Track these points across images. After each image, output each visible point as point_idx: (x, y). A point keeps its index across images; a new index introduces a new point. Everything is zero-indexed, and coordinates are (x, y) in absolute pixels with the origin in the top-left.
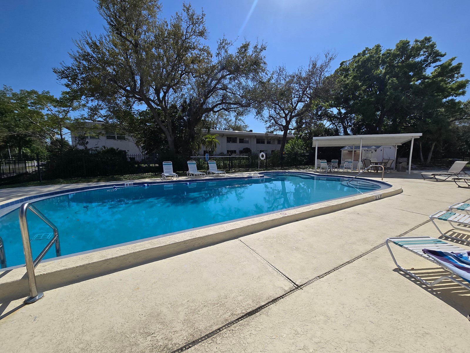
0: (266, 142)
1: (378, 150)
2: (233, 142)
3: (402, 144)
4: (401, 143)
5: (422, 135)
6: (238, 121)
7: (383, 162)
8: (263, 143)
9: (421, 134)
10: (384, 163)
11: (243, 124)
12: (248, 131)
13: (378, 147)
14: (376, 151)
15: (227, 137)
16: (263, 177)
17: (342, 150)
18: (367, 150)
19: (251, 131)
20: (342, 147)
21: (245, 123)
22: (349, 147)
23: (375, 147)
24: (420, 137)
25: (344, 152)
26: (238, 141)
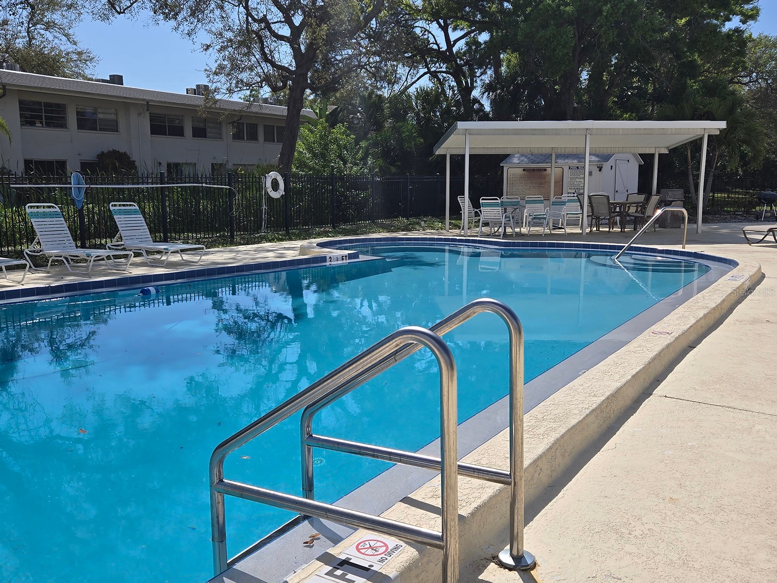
0: (188, 131)
1: (606, 166)
2: (48, 125)
3: (670, 151)
4: (667, 148)
5: (725, 127)
6: (42, 32)
7: (630, 200)
8: (178, 132)
9: (723, 125)
10: (635, 205)
11: (65, 46)
12: (103, 81)
13: (606, 158)
14: (600, 170)
15: (21, 102)
16: (355, 256)
17: (505, 165)
18: (578, 168)
19: (117, 79)
20: (505, 157)
21: (75, 43)
22: (523, 156)
23: (597, 159)
24: (721, 131)
25: (511, 171)
26: (72, 119)
